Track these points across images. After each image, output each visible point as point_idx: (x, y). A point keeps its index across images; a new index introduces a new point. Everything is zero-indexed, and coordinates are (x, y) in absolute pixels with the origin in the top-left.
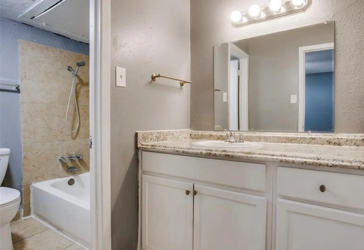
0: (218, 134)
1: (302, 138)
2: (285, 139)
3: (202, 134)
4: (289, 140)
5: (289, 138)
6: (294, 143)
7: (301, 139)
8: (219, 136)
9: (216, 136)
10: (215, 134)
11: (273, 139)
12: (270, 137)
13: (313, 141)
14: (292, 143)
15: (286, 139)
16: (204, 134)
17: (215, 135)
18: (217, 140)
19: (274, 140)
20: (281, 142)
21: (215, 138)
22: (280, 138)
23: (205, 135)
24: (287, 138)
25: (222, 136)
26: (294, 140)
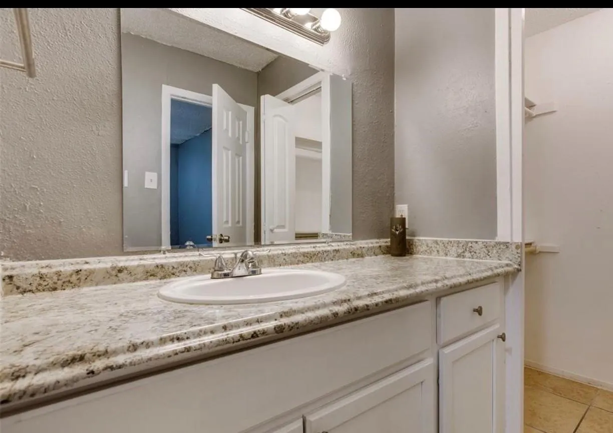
0: (143, 262)
1: (325, 251)
2: (302, 257)
3: (78, 267)
4: (308, 257)
5: (308, 253)
6: (315, 262)
7: (323, 253)
8: (152, 268)
9: (141, 269)
10: (136, 263)
11: (284, 259)
12: (278, 256)
13: (337, 255)
14: (312, 262)
15: (304, 256)
16: (86, 267)
17: (138, 266)
18: (146, 279)
19: (286, 261)
20: (297, 262)
21: (139, 276)
22: (295, 256)
23: (91, 272)
24: (306, 255)
25: (162, 266)
26: (315, 256)
